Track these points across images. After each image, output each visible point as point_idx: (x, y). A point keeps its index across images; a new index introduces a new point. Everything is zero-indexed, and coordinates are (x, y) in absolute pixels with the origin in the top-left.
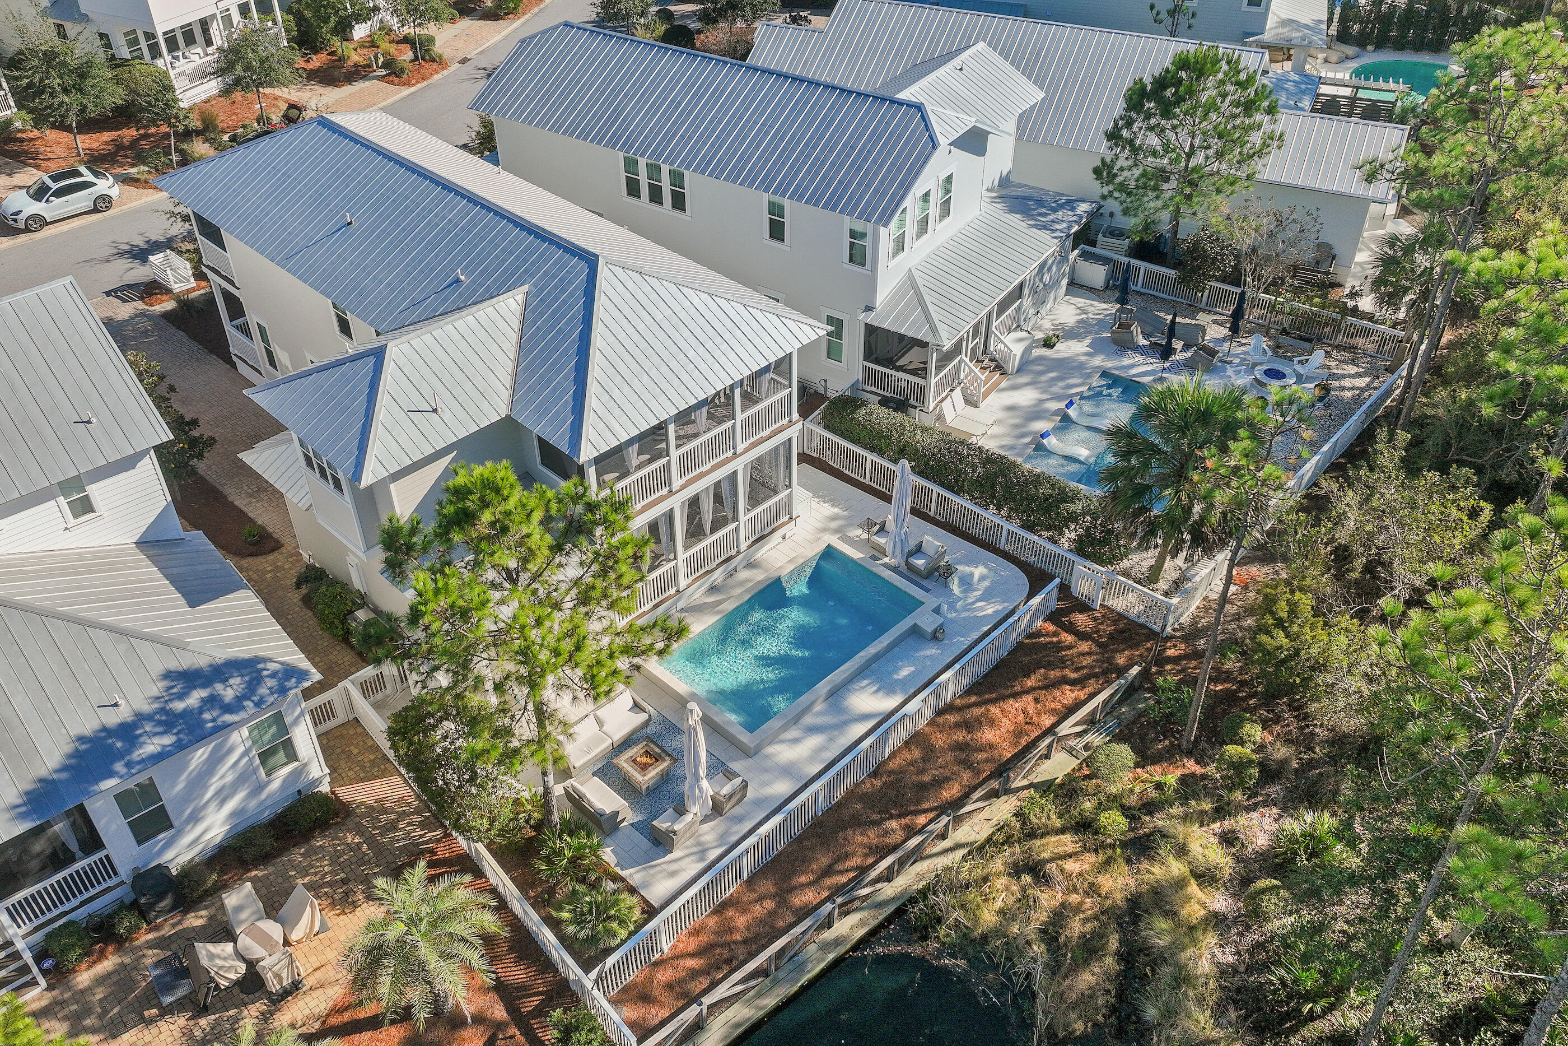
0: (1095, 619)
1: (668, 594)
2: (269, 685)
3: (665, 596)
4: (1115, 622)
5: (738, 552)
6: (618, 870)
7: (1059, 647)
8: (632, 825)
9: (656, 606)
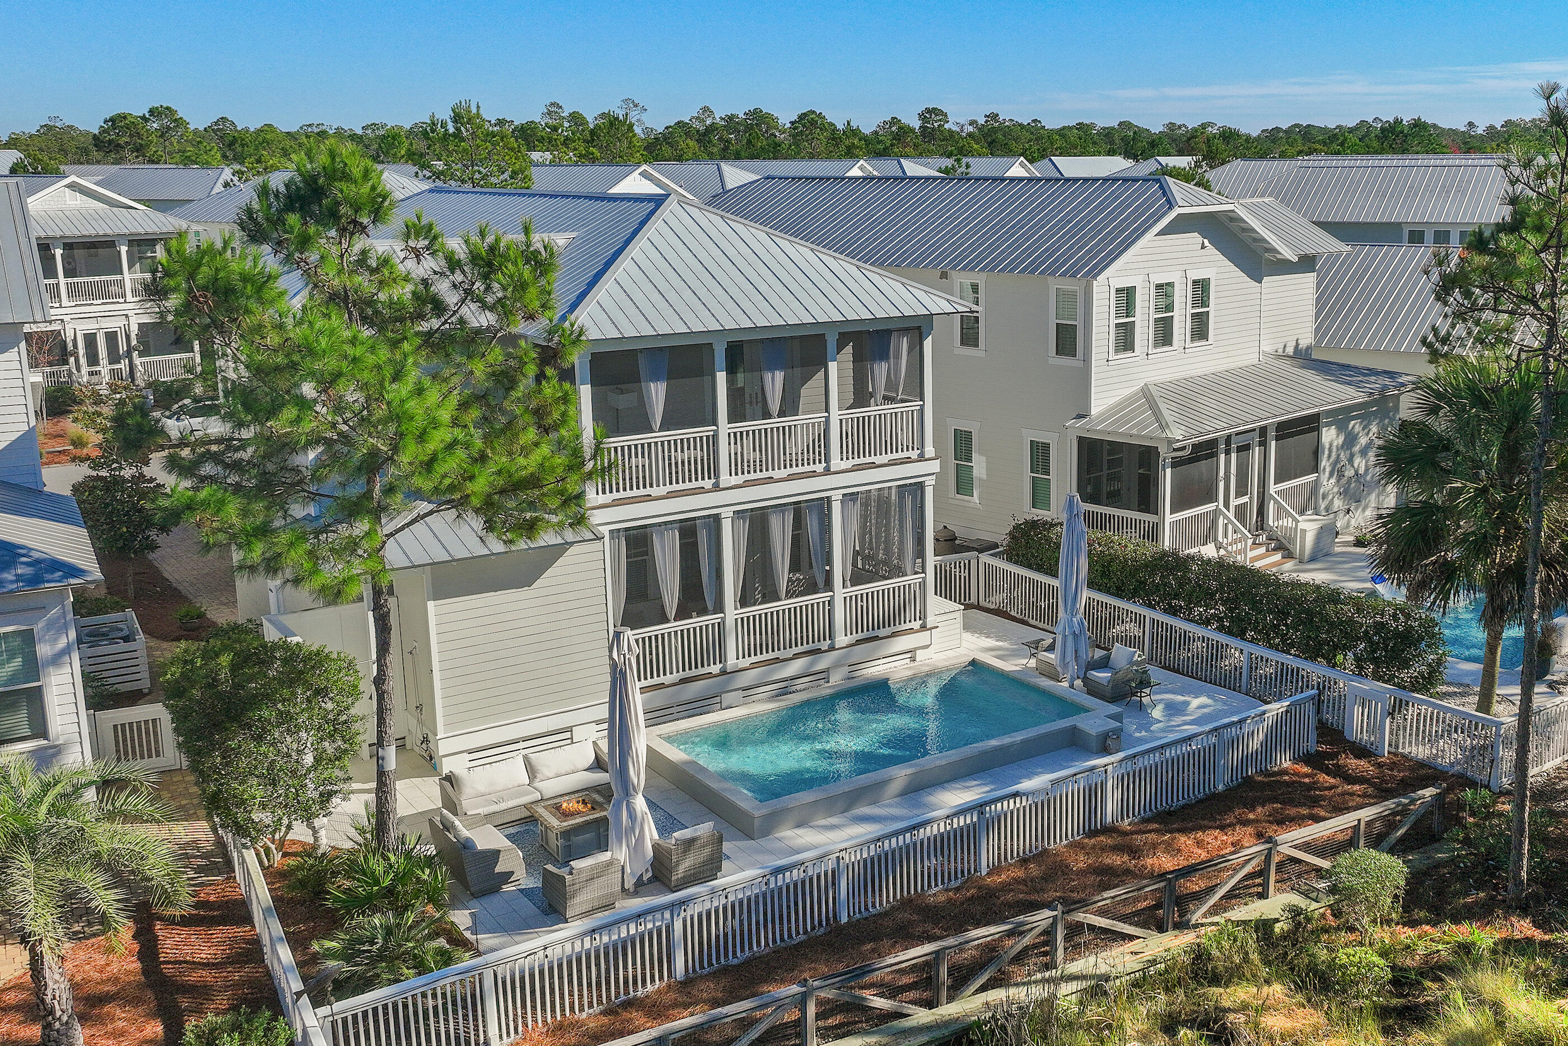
0: (1380, 766)
1: (706, 670)
2: (19, 571)
3: (701, 671)
4: (1411, 769)
5: (832, 648)
6: (468, 934)
7: (1313, 786)
8: (521, 891)
9: (684, 681)
